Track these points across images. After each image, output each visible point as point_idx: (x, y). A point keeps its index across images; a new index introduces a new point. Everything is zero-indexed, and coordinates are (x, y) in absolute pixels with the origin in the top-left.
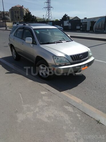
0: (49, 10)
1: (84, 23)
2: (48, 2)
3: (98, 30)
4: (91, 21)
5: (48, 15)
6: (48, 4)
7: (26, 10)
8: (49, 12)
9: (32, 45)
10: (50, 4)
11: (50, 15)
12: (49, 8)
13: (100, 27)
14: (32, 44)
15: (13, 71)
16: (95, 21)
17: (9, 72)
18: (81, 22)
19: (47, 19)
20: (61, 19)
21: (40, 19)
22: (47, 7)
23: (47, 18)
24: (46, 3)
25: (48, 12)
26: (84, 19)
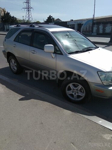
0: (29, 11)
1: (70, 25)
2: (28, 2)
3: (86, 33)
4: (78, 23)
5: (27, 16)
6: (27, 4)
7: (2, 10)
8: (29, 13)
9: (53, 55)
10: (29, 4)
11: (30, 16)
12: (28, 9)
13: (88, 30)
14: (54, 53)
15: (28, 94)
16: (82, 23)
17: (24, 97)
18: (68, 24)
19: (28, 21)
20: (46, 20)
21: (19, 20)
22: (26, 7)
23: (27, 19)
24: (25, 3)
25: (27, 13)
26: (71, 21)
